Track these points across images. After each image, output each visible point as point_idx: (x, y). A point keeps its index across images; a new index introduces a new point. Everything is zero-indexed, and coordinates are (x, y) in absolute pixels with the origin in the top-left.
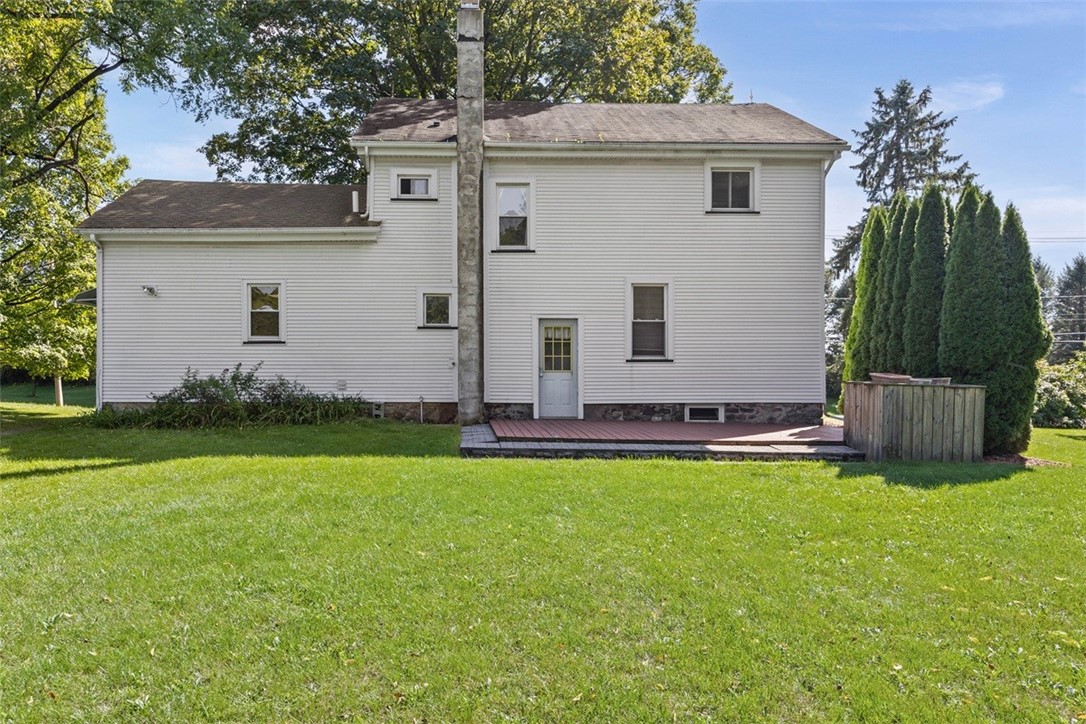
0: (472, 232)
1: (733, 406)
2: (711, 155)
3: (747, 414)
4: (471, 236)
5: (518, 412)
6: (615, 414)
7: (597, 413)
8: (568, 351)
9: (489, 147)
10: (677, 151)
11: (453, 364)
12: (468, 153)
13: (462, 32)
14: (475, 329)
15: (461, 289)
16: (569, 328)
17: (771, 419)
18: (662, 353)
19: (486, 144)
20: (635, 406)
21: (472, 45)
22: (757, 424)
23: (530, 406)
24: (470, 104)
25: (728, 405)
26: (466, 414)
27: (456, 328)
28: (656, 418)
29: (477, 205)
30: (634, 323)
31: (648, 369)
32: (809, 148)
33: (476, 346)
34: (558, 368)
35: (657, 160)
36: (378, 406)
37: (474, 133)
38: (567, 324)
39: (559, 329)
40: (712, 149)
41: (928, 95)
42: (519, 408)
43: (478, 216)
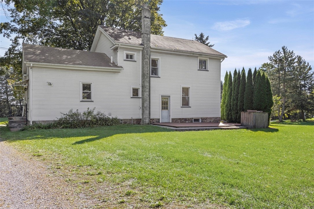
0: (148, 71)
1: (203, 118)
2: (200, 56)
3: (206, 120)
4: (147, 72)
5: (156, 121)
6: (178, 121)
7: (175, 120)
8: (167, 104)
9: (152, 48)
10: (193, 54)
11: (140, 108)
12: (147, 49)
13: (145, 15)
14: (148, 98)
15: (143, 87)
16: (167, 98)
17: (210, 121)
18: (188, 105)
19: (151, 47)
20: (183, 119)
21: (148, 19)
22: (208, 123)
23: (159, 119)
24: (147, 36)
25: (202, 118)
26: (146, 122)
27: (141, 98)
28: (187, 122)
29: (149, 64)
30: (182, 97)
31: (186, 109)
32: (219, 56)
33: (148, 103)
34: (165, 109)
35: (188, 56)
36: (122, 120)
37: (148, 44)
38: (167, 97)
39: (165, 98)
40: (201, 54)
41: (208, 38)
42: (156, 120)
43: (149, 67)
